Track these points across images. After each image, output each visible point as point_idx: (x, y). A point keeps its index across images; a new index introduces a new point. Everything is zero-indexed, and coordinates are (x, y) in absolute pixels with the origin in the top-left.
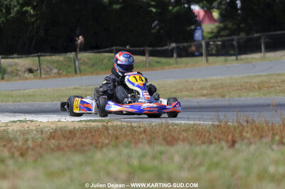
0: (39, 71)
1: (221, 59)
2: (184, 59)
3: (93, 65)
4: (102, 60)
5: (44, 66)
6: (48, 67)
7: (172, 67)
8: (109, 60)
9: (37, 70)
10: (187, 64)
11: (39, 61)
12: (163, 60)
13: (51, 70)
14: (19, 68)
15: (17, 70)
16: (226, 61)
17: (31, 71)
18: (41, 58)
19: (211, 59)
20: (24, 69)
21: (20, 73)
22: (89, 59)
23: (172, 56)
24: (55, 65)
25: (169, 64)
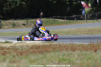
0: (27, 25)
1: (91, 21)
2: (78, 21)
3: (46, 23)
4: (49, 21)
5: (29, 23)
6: (30, 23)
7: (74, 24)
8: (52, 21)
9: (26, 25)
10: (79, 22)
11: (27, 21)
12: (71, 21)
13: (31, 24)
14: (20, 24)
15: (19, 24)
16: (93, 21)
17: (24, 25)
18: (28, 20)
19: (88, 21)
20: (21, 24)
21: (20, 25)
22: (45, 21)
23: (74, 20)
24: (33, 23)
25: (73, 23)
